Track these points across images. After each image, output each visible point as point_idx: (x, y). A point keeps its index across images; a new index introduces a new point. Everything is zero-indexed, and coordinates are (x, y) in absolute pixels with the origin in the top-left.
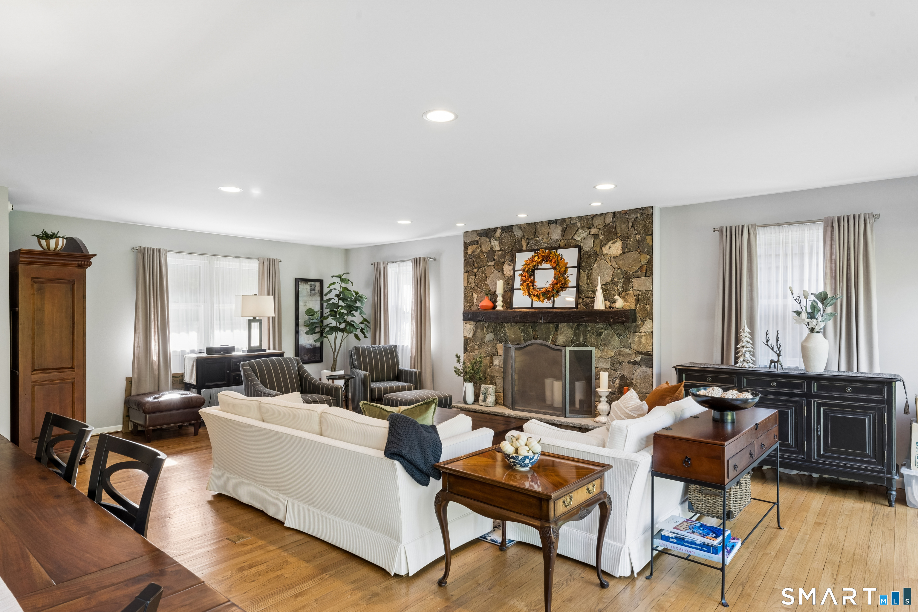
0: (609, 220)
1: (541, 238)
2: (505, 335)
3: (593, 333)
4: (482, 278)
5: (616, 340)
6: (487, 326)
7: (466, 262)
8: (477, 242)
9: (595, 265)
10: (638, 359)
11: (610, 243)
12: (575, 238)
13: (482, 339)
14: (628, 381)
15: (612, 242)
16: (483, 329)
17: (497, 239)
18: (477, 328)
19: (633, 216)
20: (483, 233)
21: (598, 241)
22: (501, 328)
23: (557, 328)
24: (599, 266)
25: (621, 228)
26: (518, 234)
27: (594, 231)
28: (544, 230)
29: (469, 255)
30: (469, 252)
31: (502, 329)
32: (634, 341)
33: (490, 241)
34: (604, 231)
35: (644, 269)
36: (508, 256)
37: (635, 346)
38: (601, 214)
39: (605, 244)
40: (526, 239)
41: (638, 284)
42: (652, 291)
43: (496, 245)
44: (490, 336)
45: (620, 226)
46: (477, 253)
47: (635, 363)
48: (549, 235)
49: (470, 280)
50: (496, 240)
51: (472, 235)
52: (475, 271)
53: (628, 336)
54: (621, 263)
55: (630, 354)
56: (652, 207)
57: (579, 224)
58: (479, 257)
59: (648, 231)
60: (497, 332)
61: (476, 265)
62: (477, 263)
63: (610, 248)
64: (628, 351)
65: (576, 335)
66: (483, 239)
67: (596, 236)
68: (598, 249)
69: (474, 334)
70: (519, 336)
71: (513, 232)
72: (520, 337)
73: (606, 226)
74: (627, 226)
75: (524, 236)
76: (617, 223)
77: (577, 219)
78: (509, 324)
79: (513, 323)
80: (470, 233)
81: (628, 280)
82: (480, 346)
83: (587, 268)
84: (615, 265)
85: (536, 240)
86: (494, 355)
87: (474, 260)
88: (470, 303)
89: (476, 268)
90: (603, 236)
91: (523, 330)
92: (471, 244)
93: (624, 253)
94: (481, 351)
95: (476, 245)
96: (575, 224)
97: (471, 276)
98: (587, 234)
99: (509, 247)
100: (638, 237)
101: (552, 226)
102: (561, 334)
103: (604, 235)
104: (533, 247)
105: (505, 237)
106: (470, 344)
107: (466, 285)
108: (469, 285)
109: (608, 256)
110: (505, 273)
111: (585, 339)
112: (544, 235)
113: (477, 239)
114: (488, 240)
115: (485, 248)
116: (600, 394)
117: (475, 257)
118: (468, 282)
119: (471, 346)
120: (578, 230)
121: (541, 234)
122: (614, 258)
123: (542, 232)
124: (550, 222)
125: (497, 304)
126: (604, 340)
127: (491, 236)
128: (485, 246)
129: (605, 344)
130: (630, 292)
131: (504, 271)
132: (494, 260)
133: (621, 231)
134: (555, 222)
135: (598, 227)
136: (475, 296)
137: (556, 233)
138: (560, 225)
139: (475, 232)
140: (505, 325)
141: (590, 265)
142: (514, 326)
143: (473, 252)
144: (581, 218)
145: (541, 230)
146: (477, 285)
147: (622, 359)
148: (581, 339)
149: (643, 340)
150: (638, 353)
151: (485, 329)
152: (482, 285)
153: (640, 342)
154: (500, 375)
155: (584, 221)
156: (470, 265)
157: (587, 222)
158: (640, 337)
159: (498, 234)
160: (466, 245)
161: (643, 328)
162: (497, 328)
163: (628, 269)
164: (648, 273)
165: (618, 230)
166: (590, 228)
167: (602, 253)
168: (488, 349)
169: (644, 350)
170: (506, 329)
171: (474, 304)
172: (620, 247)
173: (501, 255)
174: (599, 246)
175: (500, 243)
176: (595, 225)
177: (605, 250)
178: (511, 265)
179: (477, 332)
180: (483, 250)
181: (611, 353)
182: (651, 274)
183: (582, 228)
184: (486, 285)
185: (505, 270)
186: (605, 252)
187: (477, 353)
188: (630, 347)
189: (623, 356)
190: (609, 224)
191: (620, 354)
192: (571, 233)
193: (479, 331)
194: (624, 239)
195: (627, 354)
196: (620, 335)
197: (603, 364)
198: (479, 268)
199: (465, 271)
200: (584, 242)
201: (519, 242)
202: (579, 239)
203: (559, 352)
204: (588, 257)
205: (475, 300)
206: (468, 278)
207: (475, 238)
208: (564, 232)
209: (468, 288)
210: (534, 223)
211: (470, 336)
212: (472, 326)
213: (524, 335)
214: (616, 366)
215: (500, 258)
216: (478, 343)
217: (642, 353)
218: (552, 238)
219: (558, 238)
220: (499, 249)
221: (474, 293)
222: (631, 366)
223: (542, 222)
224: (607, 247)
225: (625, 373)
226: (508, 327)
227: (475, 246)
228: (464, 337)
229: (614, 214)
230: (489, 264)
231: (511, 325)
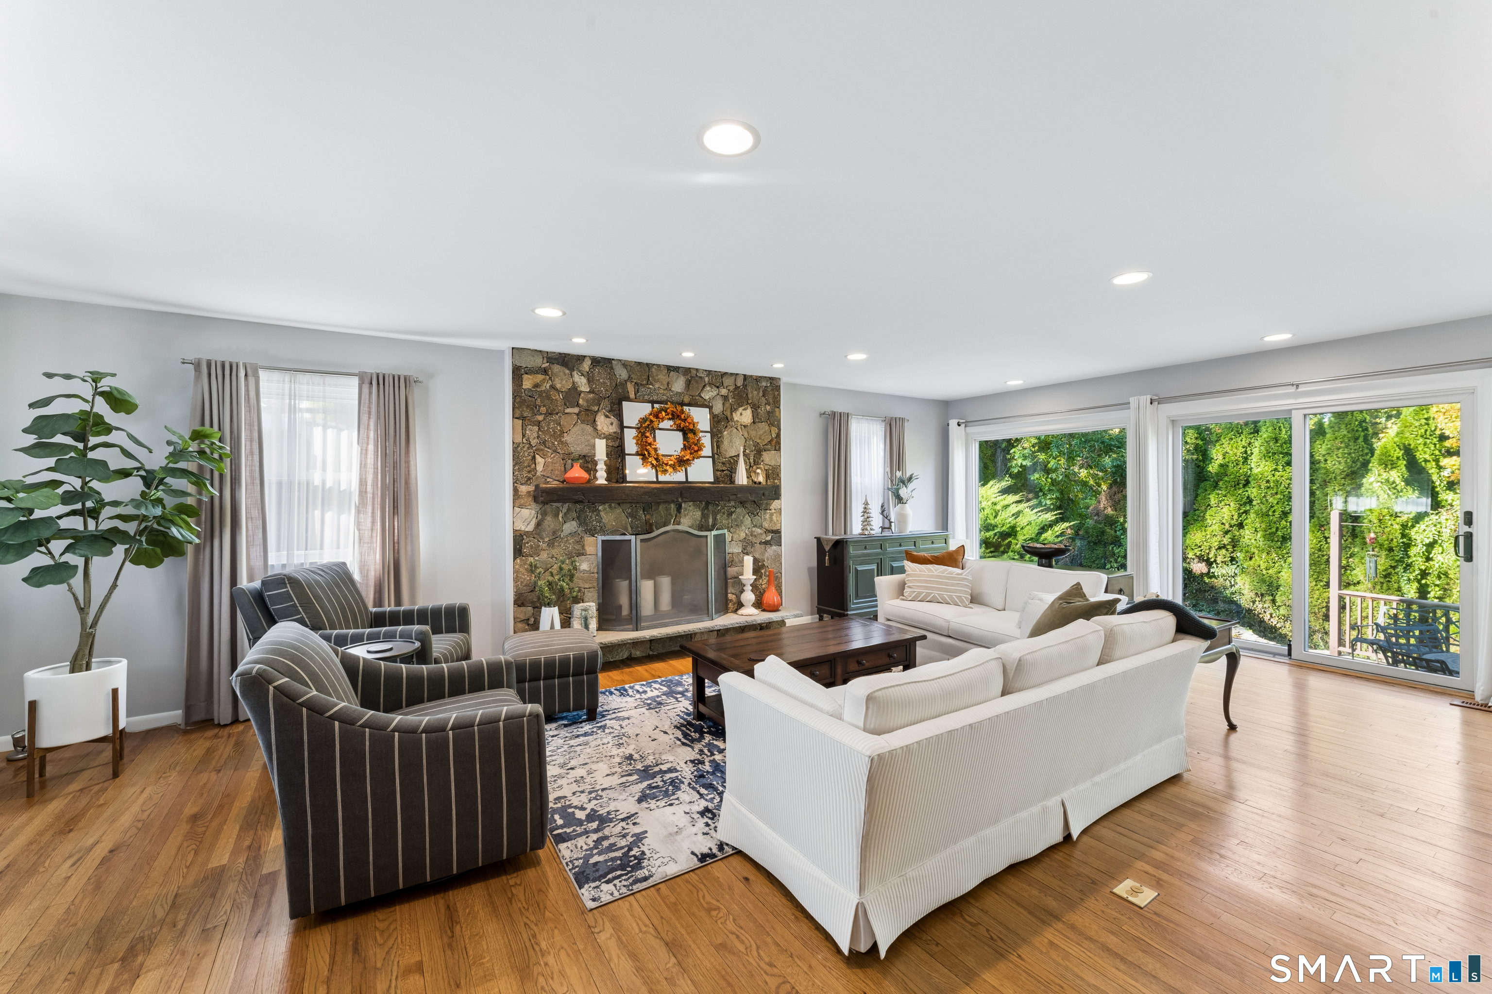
0: (740, 383)
1: (657, 386)
2: (600, 522)
3: (724, 513)
4: (555, 432)
5: (747, 521)
6: (564, 510)
7: (518, 400)
8: (545, 371)
9: (725, 433)
10: (769, 538)
11: (741, 409)
12: (703, 395)
13: (554, 533)
14: (760, 564)
15: (743, 408)
16: (557, 515)
17: (585, 373)
18: (544, 514)
19: (764, 384)
20: (555, 359)
21: (727, 405)
22: (593, 512)
23: (679, 508)
24: (730, 434)
25: (754, 394)
26: (622, 374)
27: (724, 392)
28: (662, 376)
29: (525, 390)
30: (528, 382)
31: (595, 513)
32: (765, 519)
33: (571, 375)
34: (734, 394)
35: (774, 442)
36: (605, 404)
37: (766, 525)
38: (732, 374)
39: (736, 410)
40: (633, 383)
41: (768, 457)
42: (780, 466)
43: (582, 384)
44: (570, 526)
45: (752, 393)
46: (544, 388)
47: (767, 543)
48: (668, 386)
49: (527, 432)
50: (582, 375)
51: (533, 356)
52: (540, 418)
53: (759, 514)
54: (753, 433)
55: (761, 534)
56: (780, 379)
57: (706, 379)
58: (549, 397)
59: (776, 403)
60: (585, 520)
61: (543, 410)
62: (544, 406)
63: (741, 414)
64: (759, 531)
65: (704, 516)
66: (557, 368)
67: (725, 398)
68: (728, 413)
69: (538, 524)
70: (623, 522)
71: (612, 368)
72: (626, 524)
73: (737, 388)
74: (758, 394)
75: (630, 378)
76: (749, 388)
77: (705, 373)
78: (607, 506)
79: (613, 505)
80: (529, 352)
81: (759, 452)
82: (551, 544)
83: (717, 435)
84: (746, 435)
85: (649, 388)
86: (579, 554)
87: (539, 400)
88: (529, 472)
89: (541, 414)
90: (733, 400)
91: (629, 513)
92: (530, 371)
93: (754, 422)
94: (554, 552)
95: (543, 377)
96: (701, 377)
97: (529, 427)
98: (715, 393)
99: (607, 390)
100: (768, 408)
101: (672, 373)
102: (685, 516)
103: (733, 398)
104: (646, 397)
105: (599, 373)
106: (528, 543)
107: (519, 439)
108: (524, 441)
109: (739, 424)
110: (599, 428)
111: (715, 519)
112: (662, 384)
113: (544, 366)
114: (567, 371)
115: (562, 382)
116: (744, 582)
117: (540, 396)
118: (524, 436)
119: (531, 546)
120: (704, 386)
121: (658, 381)
122: (745, 426)
123: (658, 379)
124: (670, 369)
125: (598, 474)
126: (736, 520)
127: (574, 366)
128: (562, 380)
129: (737, 525)
130: (762, 466)
131: (597, 425)
132: (578, 405)
133: (752, 397)
134: (676, 369)
135: (728, 388)
136: (539, 459)
137: (679, 385)
138: (684, 375)
139: (539, 353)
140: (600, 508)
141: (721, 432)
142: (615, 508)
143: (536, 386)
144: (709, 372)
145: (657, 376)
146: (544, 443)
147: (754, 540)
148: (711, 521)
149: (774, 518)
150: (768, 531)
151: (561, 515)
152: (556, 443)
153: (771, 520)
154: (590, 585)
155: (712, 377)
156: (528, 407)
157: (716, 379)
158: (772, 515)
159: (586, 365)
160: (518, 373)
161: (773, 505)
162: (586, 512)
163: (759, 441)
164: (777, 448)
165: (750, 396)
166: (718, 387)
167: (732, 419)
168: (568, 548)
169: (775, 528)
170: (602, 514)
171: (538, 474)
172: (751, 415)
173: (594, 399)
174: (729, 410)
175: (590, 381)
176: (725, 385)
177: (736, 417)
178: (609, 418)
179: (546, 522)
180: (558, 386)
181: (743, 535)
182: (779, 449)
183: (710, 384)
184: (566, 444)
185: (598, 423)
186: (736, 419)
187: (544, 556)
188: (761, 527)
189: (755, 536)
190: (739, 387)
191: (752, 535)
192: (698, 389)
193: (549, 519)
194: (755, 408)
195: (759, 534)
196: (752, 514)
197: (735, 548)
198: (549, 414)
199: (517, 415)
200: (713, 403)
201: (623, 384)
202: (707, 397)
203: (704, 539)
204: (719, 422)
205: (540, 468)
206: (524, 429)
207: (539, 362)
208: (688, 383)
209: (524, 447)
210: (647, 364)
211: (530, 528)
212: (533, 512)
213: (632, 521)
214: (749, 548)
215: (591, 405)
216: (547, 540)
217: (773, 532)
218: (673, 389)
219: (679, 391)
220: (588, 390)
221: (537, 456)
222: (763, 546)
223: (659, 366)
224: (738, 413)
225: (757, 556)
226: (605, 509)
227: (540, 377)
228: (515, 531)
229: (745, 377)
230: (568, 410)
231: (610, 507)
